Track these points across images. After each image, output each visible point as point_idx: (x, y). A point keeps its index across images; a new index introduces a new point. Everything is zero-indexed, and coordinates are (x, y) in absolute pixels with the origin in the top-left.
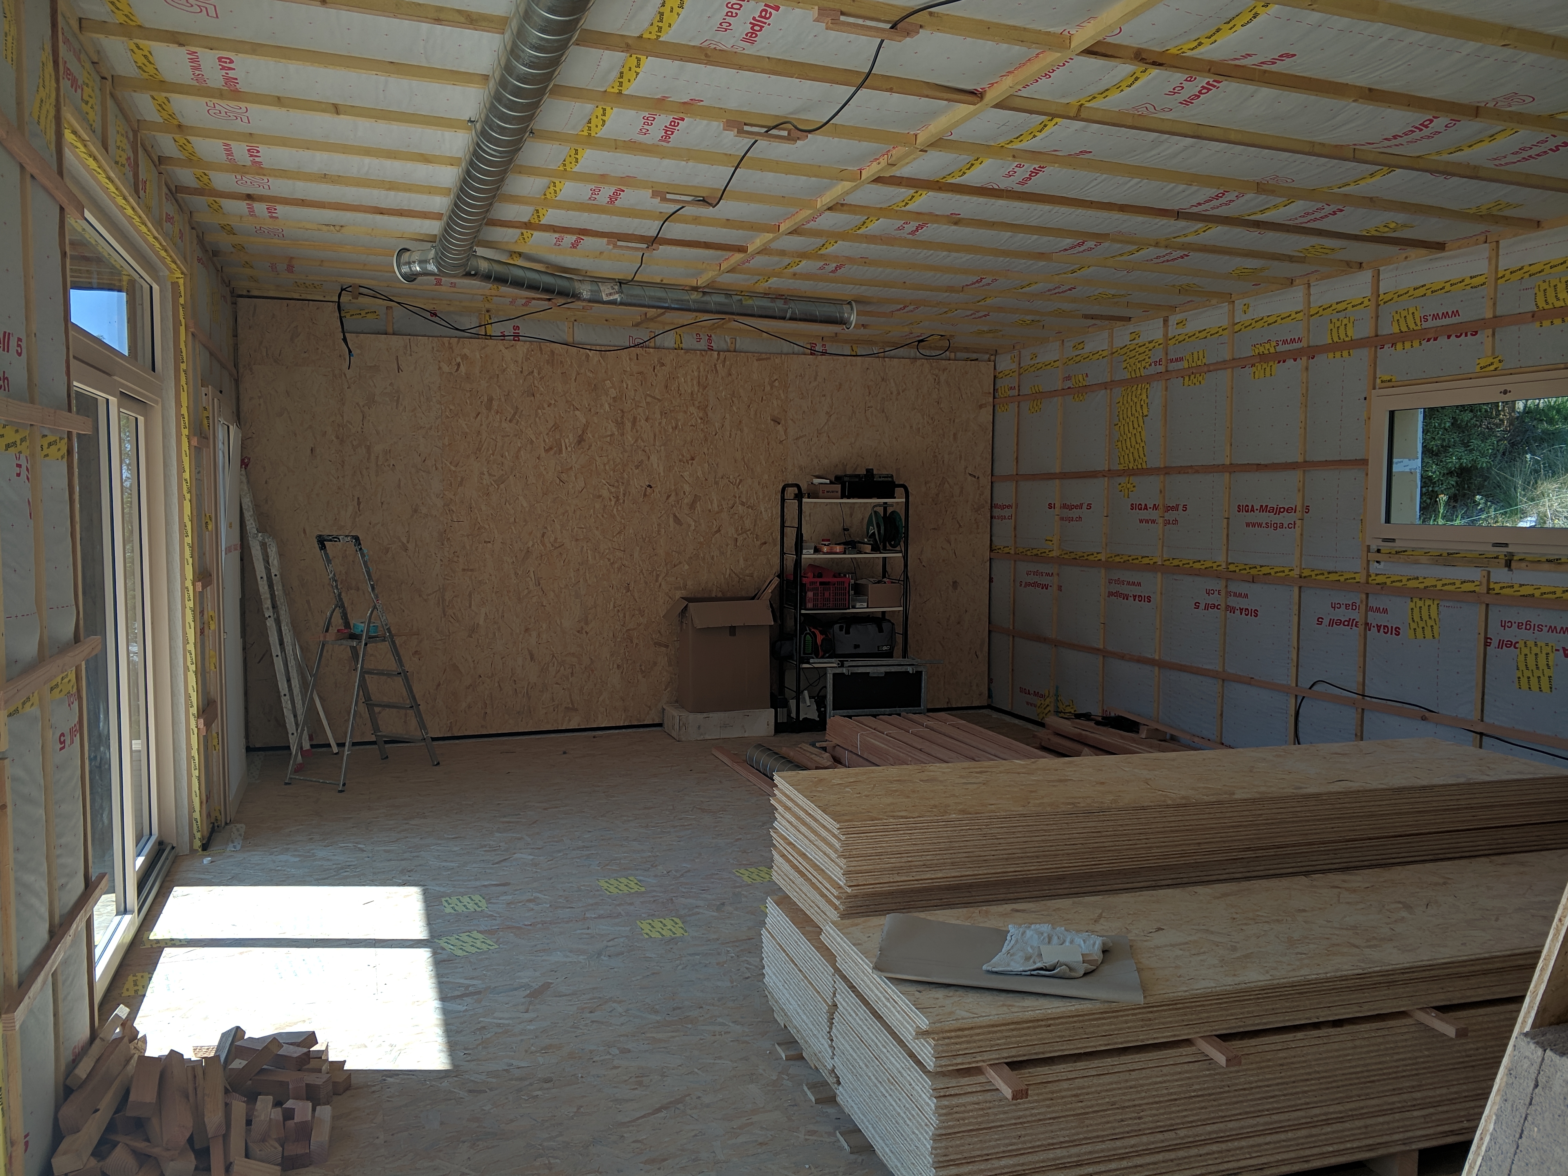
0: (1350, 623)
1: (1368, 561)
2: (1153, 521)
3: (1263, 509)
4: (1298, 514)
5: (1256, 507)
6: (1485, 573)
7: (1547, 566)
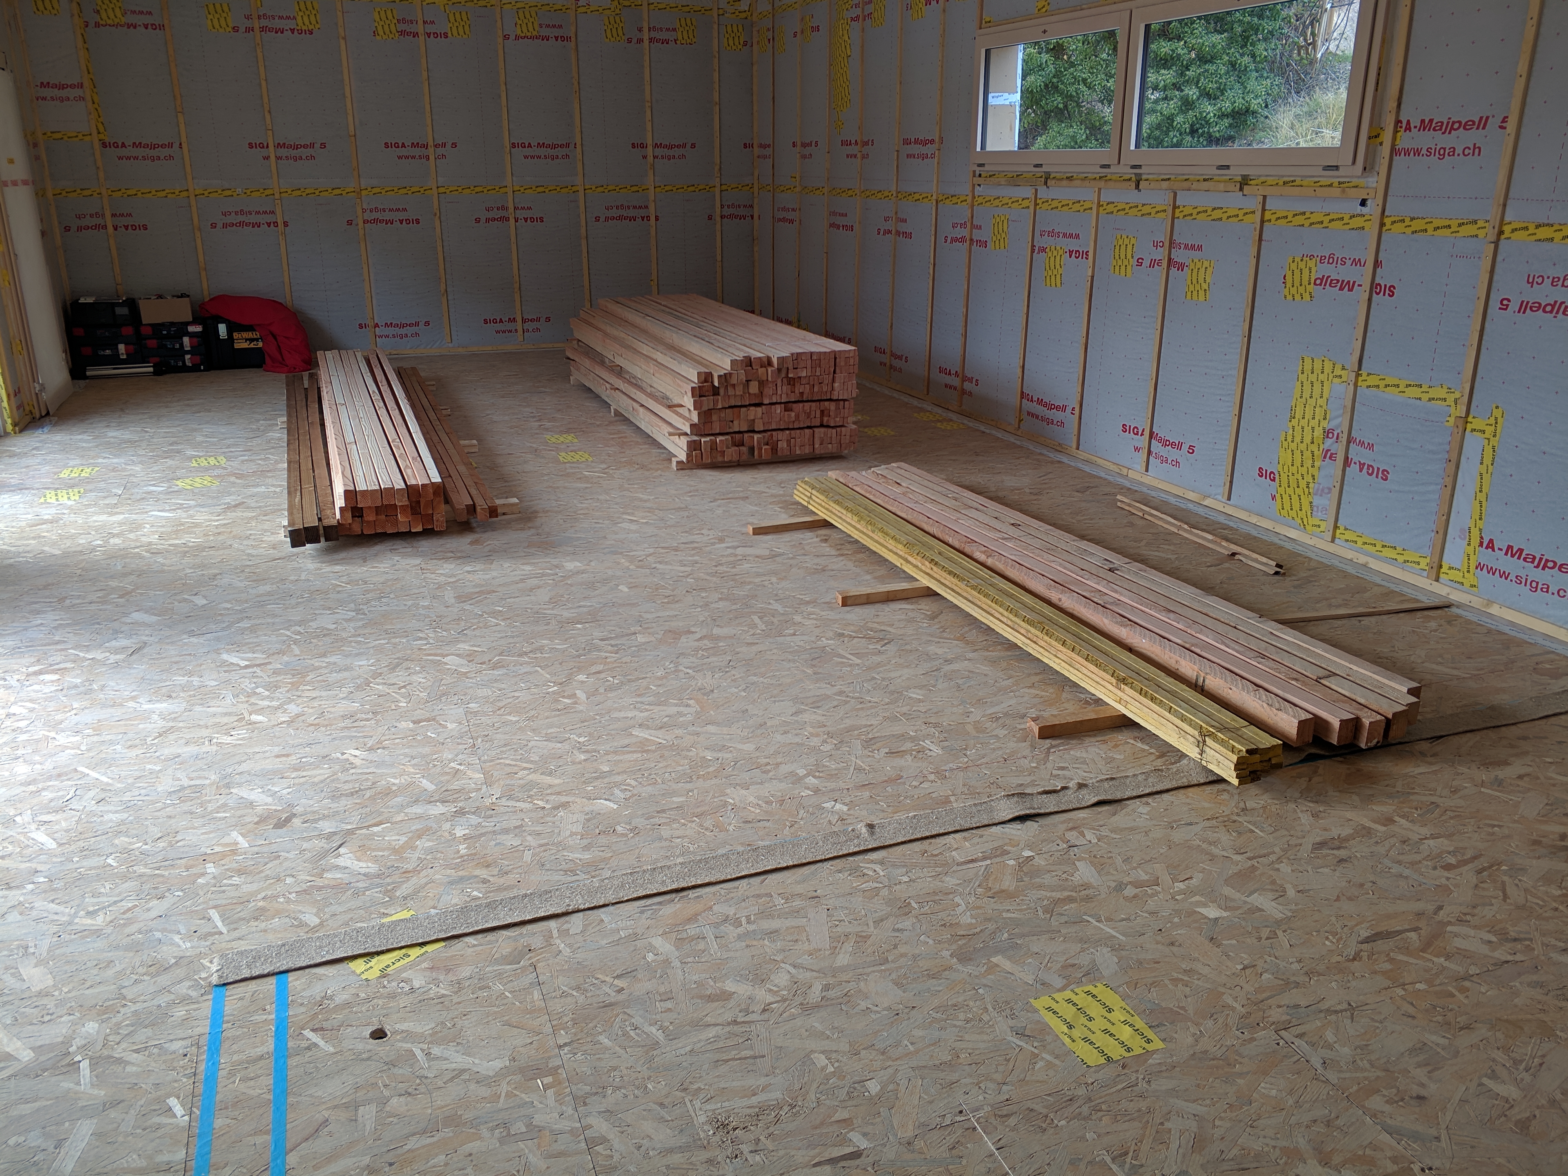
0: (962, 240)
1: (974, 185)
2: (855, 156)
3: (917, 141)
4: (936, 146)
5: (913, 140)
6: (1034, 191)
7: (1065, 183)
